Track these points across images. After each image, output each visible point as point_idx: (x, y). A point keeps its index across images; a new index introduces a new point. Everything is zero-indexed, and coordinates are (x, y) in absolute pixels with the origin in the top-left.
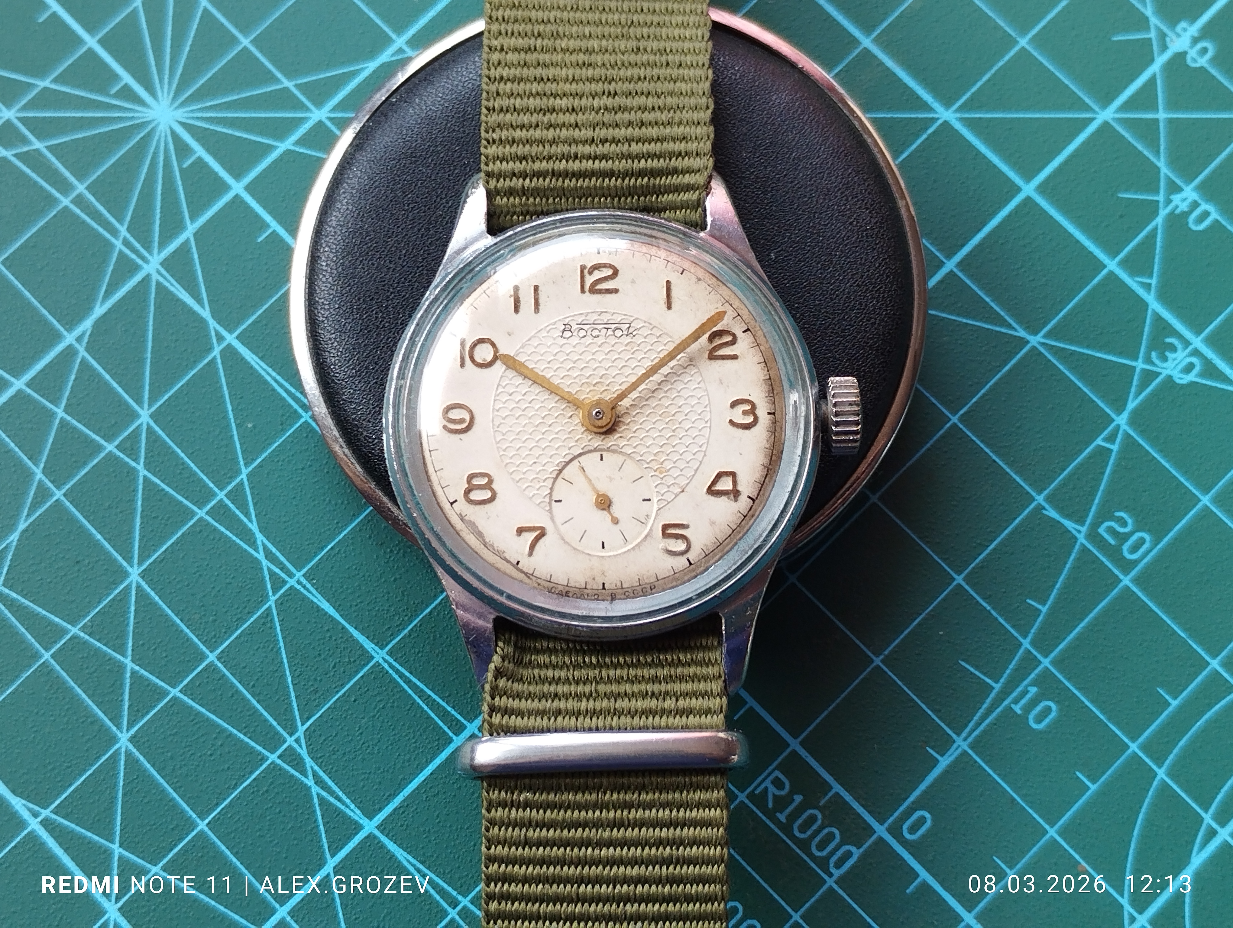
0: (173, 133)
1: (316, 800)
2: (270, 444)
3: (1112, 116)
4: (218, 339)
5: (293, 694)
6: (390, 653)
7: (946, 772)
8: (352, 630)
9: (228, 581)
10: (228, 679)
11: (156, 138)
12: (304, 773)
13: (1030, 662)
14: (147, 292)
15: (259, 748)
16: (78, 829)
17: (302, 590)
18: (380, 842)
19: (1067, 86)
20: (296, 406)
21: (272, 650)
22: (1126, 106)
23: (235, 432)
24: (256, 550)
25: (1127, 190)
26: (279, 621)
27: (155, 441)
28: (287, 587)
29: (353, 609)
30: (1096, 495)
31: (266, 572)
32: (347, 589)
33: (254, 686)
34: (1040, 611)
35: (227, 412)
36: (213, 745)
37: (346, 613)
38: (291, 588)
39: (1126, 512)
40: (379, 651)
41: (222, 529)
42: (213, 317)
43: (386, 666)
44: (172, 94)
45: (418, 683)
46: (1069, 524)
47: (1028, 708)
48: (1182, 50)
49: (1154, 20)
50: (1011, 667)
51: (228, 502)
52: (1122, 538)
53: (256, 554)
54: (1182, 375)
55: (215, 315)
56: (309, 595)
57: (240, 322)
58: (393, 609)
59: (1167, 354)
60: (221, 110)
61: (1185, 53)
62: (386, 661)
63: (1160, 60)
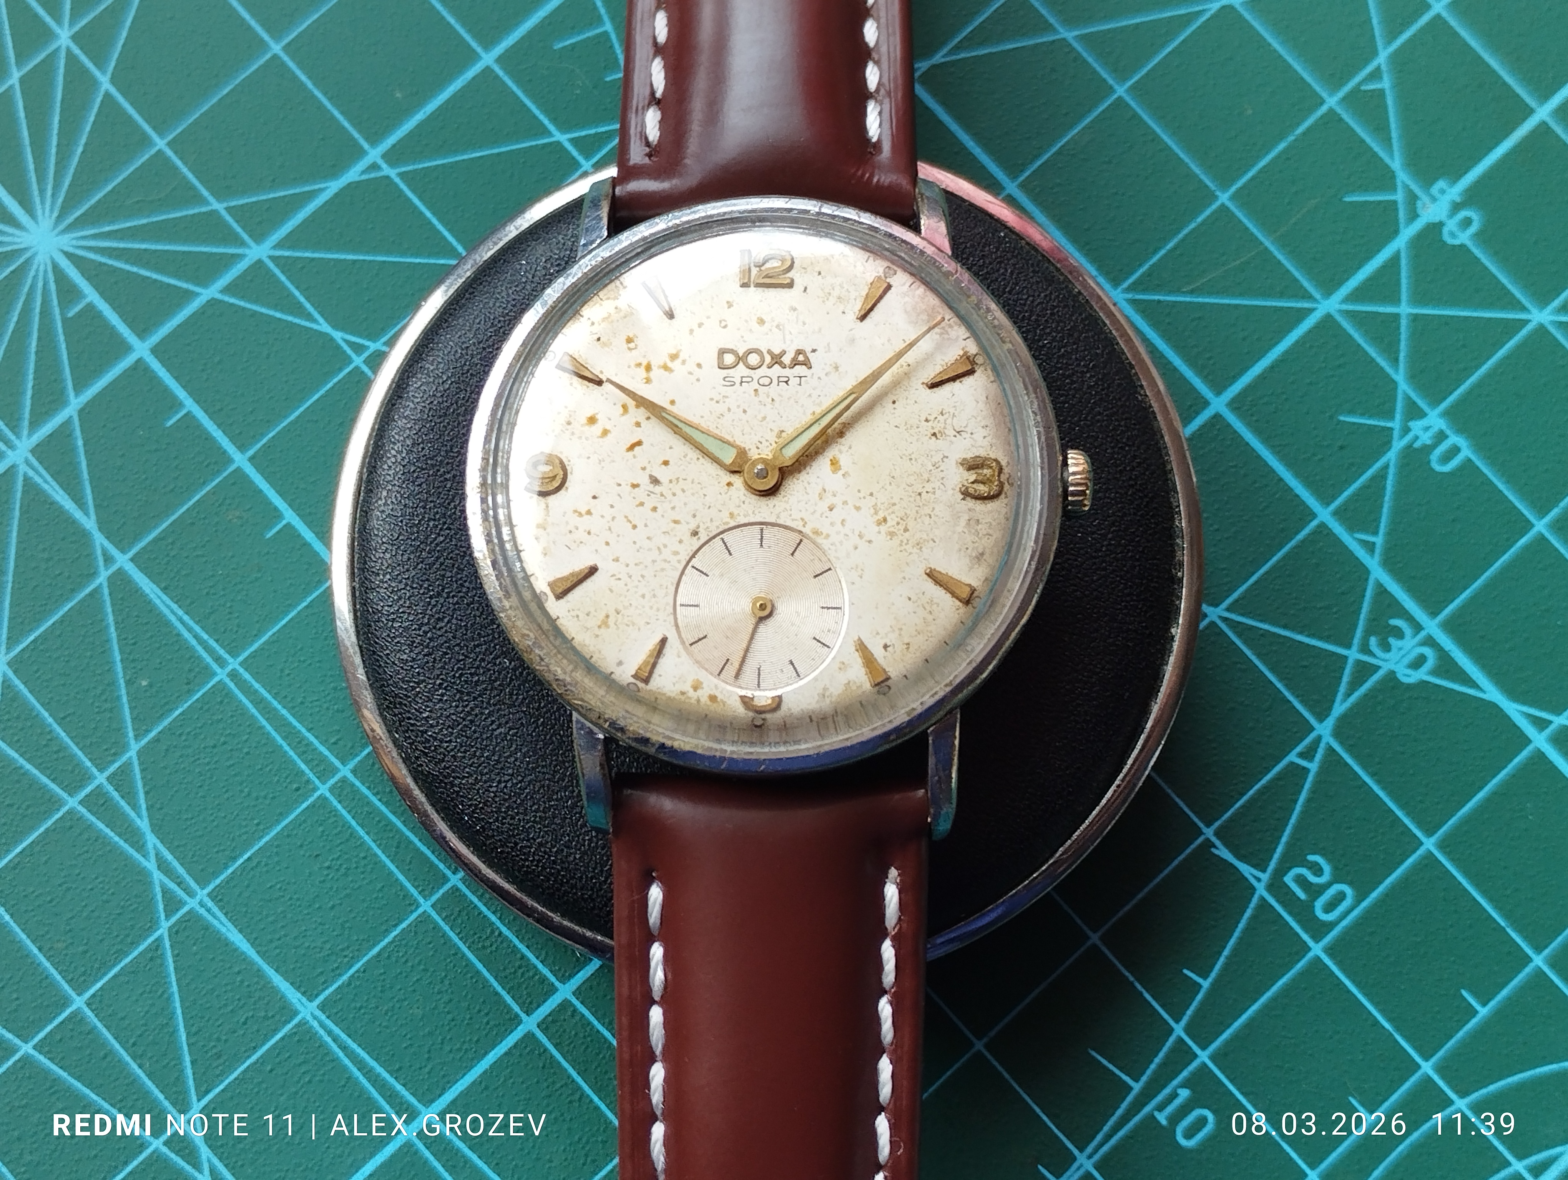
0: (56, 268)
2: (171, 710)
3: (1338, 306)
4: (105, 561)
5: (187, 1059)
6: (322, 1007)
8: (270, 972)
9: (105, 897)
10: (99, 1035)
11: (32, 272)
12: (197, 1166)
13: (1183, 1055)
14: (10, 488)
17: (206, 915)
19: (1279, 262)
20: (209, 660)
21: (161, 995)
22: (1356, 296)
23: (123, 692)
24: (146, 856)
25: (1350, 414)
26: (174, 956)
27: (14, 698)
28: (185, 910)
29: (274, 945)
30: (1284, 831)
31: (158, 890)
32: (267, 916)
33: (134, 1044)
34: (1200, 986)
35: (114, 662)
37: (264, 949)
38: (189, 912)
39: (1323, 855)
40: (307, 1004)
41: (101, 825)
42: (100, 529)
43: (315, 1024)
44: (56, 213)
45: (359, 1051)
46: (1245, 869)
47: (1176, 1118)
48: (1437, 220)
49: (1402, 177)
50: (1157, 1060)
51: (110, 789)
52: (1315, 891)
53: (145, 863)
54: (1409, 671)
55: (102, 526)
56: (215, 922)
57: (137, 538)
58: (328, 946)
59: (1391, 640)
60: (122, 239)
61: (1441, 224)
62: (315, 1018)
63: (1408, 232)
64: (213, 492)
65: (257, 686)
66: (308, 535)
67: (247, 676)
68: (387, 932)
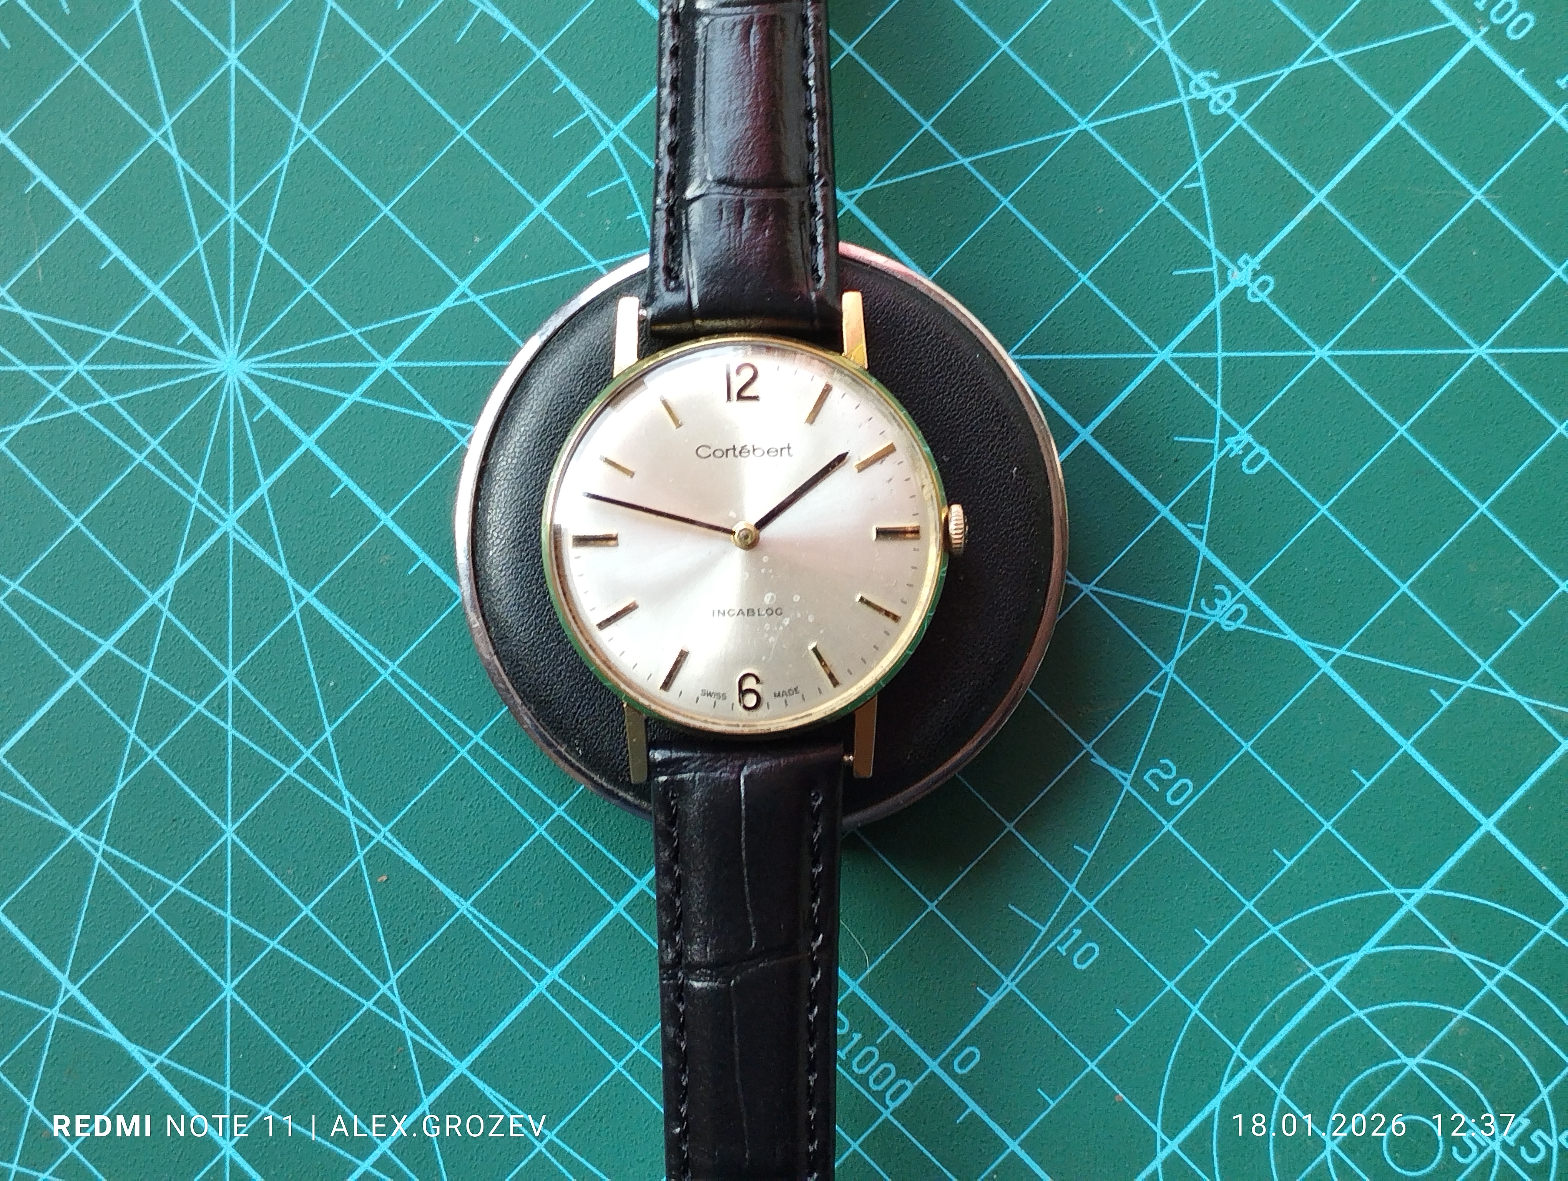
0: (241, 385)
1: (410, 1043)
2: (352, 703)
3: (1171, 355)
4: (296, 598)
5: (384, 945)
6: (474, 904)
7: (995, 1010)
8: (437, 883)
9: (318, 836)
10: (322, 931)
11: (225, 390)
12: (398, 1018)
13: (1075, 905)
14: (225, 551)
15: (354, 996)
16: (192, 1073)
17: (389, 845)
18: (470, 1081)
19: (1125, 323)
20: (375, 664)
21: (363, 902)
22: (1184, 346)
23: (318, 691)
24: (344, 806)
25: (1182, 436)
26: (369, 874)
27: (241, 700)
28: (374, 841)
29: (437, 862)
31: (354, 828)
32: (431, 843)
33: (347, 937)
34: (1086, 856)
35: (309, 670)
36: (312, 993)
37: (431, 866)
38: (379, 843)
39: (1171, 760)
40: (463, 902)
41: (309, 786)
42: (291, 575)
43: (470, 916)
44: (238, 346)
45: (501, 933)
46: (1115, 772)
47: (1071, 950)
48: (1243, 284)
49: (1216, 253)
50: (1058, 910)
51: (314, 760)
52: (1165, 785)
53: (343, 811)
54: (1229, 623)
55: (292, 571)
56: (395, 850)
57: (316, 582)
58: (475, 861)
59: (1216, 600)
60: (287, 361)
61: (1246, 287)
62: (470, 912)
63: (1220, 296)
64: (368, 543)
65: (410, 681)
66: (438, 571)
67: (403, 674)
68: (515, 850)
